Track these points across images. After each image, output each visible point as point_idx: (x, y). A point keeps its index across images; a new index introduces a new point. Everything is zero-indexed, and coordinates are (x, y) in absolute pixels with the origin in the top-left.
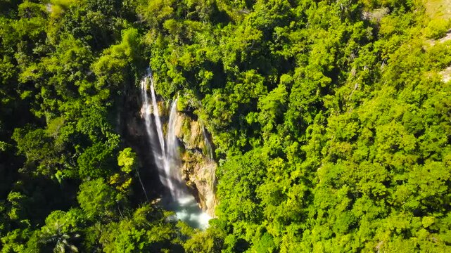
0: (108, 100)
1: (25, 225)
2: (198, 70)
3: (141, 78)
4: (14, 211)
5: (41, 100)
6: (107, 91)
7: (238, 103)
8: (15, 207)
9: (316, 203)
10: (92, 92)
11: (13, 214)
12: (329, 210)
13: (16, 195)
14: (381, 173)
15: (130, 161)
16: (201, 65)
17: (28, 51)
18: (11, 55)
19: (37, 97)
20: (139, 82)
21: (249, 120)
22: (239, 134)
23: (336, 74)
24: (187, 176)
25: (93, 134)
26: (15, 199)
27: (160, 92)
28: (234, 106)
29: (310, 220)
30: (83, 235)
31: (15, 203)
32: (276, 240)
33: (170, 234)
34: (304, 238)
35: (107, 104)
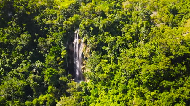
0: (65, 33)
1: (30, 62)
2: (89, 27)
3: (76, 30)
4: (29, 56)
5: (49, 32)
6: (65, 31)
7: (100, 41)
8: (30, 56)
9: (115, 79)
10: (61, 30)
11: (28, 57)
12: (119, 83)
13: (32, 53)
14: (136, 67)
15: (64, 54)
16: (90, 25)
17: (51, 18)
18: (47, 18)
19: (49, 30)
20: (75, 31)
21: (103, 48)
22: (99, 53)
23: (136, 37)
24: (84, 71)
25: (58, 44)
26: (30, 53)
27: (80, 35)
28: (98, 41)
29: (112, 86)
30: (42, 70)
31: (30, 55)
32: (99, 92)
33: (67, 81)
34: (108, 93)
35: (64, 35)
